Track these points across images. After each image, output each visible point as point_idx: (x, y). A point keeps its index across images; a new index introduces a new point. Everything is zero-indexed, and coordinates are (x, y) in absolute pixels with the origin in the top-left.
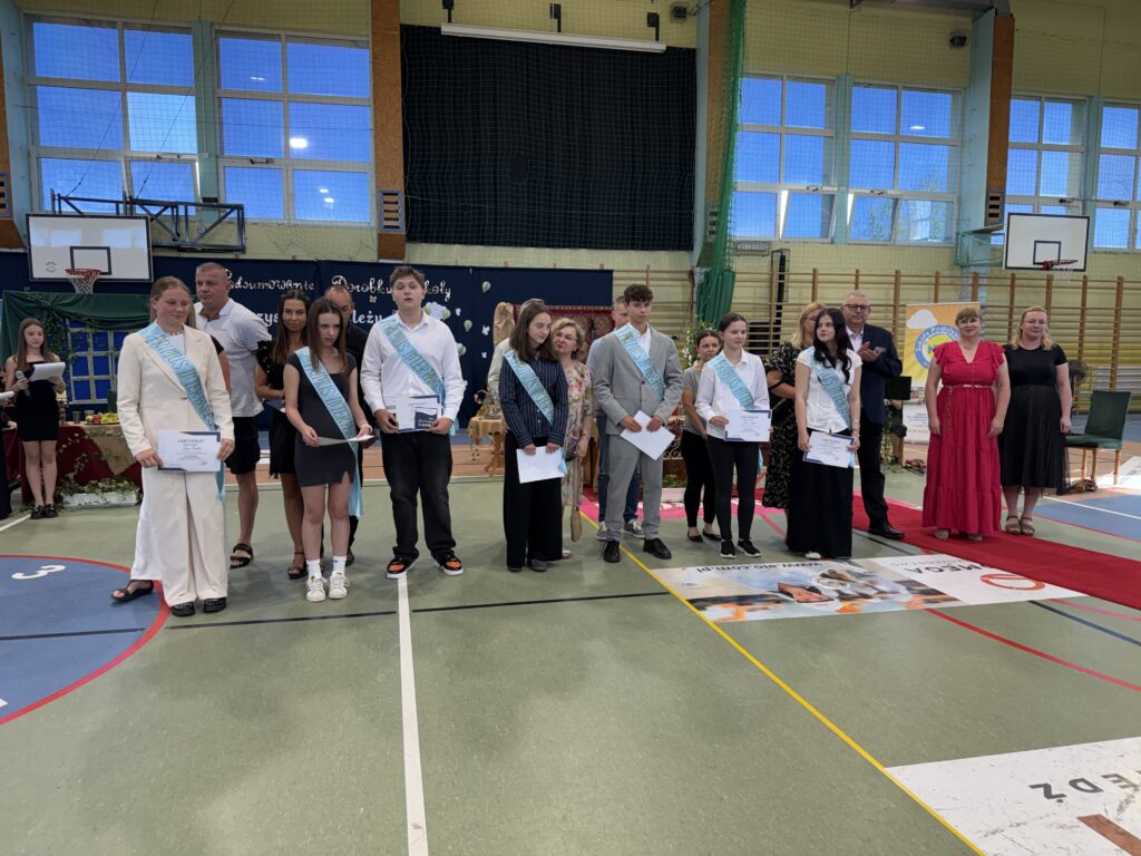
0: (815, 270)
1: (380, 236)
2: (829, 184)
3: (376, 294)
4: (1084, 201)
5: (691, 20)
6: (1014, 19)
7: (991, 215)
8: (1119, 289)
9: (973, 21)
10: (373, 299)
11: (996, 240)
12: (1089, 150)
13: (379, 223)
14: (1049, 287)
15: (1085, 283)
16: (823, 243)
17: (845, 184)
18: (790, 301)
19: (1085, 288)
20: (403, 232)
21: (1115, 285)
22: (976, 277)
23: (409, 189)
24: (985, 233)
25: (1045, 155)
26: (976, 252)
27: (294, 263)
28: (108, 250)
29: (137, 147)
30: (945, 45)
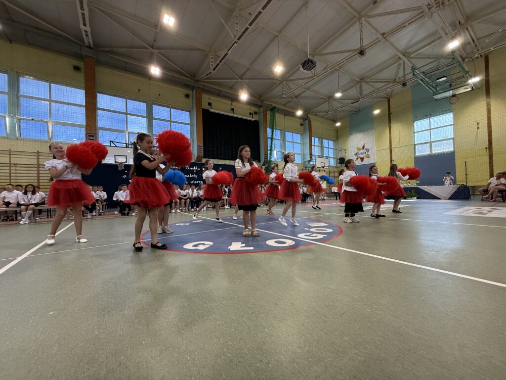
1: (197, 156)
4: (323, 156)
5: (258, 116)
6: (311, 122)
7: (311, 157)
8: (330, 173)
9: (304, 121)
10: (195, 171)
11: (311, 163)
12: (322, 147)
13: (197, 152)
17: (285, 150)
20: (203, 155)
23: (204, 146)
24: (309, 161)
26: (308, 165)
28: (126, 156)
29: (130, 130)
30: (299, 126)
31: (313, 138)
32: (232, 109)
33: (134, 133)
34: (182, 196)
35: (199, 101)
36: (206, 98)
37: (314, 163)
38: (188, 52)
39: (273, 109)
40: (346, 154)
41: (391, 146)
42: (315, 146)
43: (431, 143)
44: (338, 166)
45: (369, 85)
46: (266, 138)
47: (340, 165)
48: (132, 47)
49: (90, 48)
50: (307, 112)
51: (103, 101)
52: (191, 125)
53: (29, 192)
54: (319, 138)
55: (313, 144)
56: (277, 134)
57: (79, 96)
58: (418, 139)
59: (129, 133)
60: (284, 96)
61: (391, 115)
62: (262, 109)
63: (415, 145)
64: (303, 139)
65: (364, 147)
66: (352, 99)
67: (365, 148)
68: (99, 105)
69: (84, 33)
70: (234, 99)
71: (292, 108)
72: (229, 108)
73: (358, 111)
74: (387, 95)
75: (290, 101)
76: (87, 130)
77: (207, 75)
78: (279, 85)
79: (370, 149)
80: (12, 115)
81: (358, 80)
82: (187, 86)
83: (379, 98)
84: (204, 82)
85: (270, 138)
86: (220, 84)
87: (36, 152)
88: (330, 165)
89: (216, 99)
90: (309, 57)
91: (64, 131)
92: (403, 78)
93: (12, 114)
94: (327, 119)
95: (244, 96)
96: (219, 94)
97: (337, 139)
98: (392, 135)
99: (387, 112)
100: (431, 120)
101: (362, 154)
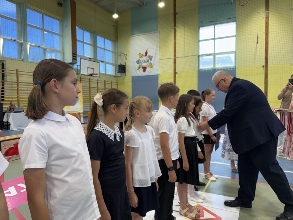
0: (17, 70)
2: (19, 40)
4: (95, 59)
7: (74, 59)
8: (105, 83)
9: (64, 0)
12: (95, 46)
14: (90, 81)
15: (98, 81)
16: (19, 60)
17: (26, 40)
18: (7, 81)
19: (98, 82)
21: (104, 82)
24: (72, 64)
25: (85, 45)
30: (56, 5)
41: (175, 55)
42: (83, 42)
43: (214, 55)
44: (117, 76)
47: (119, 74)
54: (91, 33)
61: (177, 16)
63: (199, 56)
64: (63, 29)
65: (146, 53)
67: (148, 55)
73: (141, 5)
79: (153, 57)
88: (107, 73)
97: (117, 39)
98: (177, 41)
99: (173, 11)
100: (215, 28)
101: (144, 61)
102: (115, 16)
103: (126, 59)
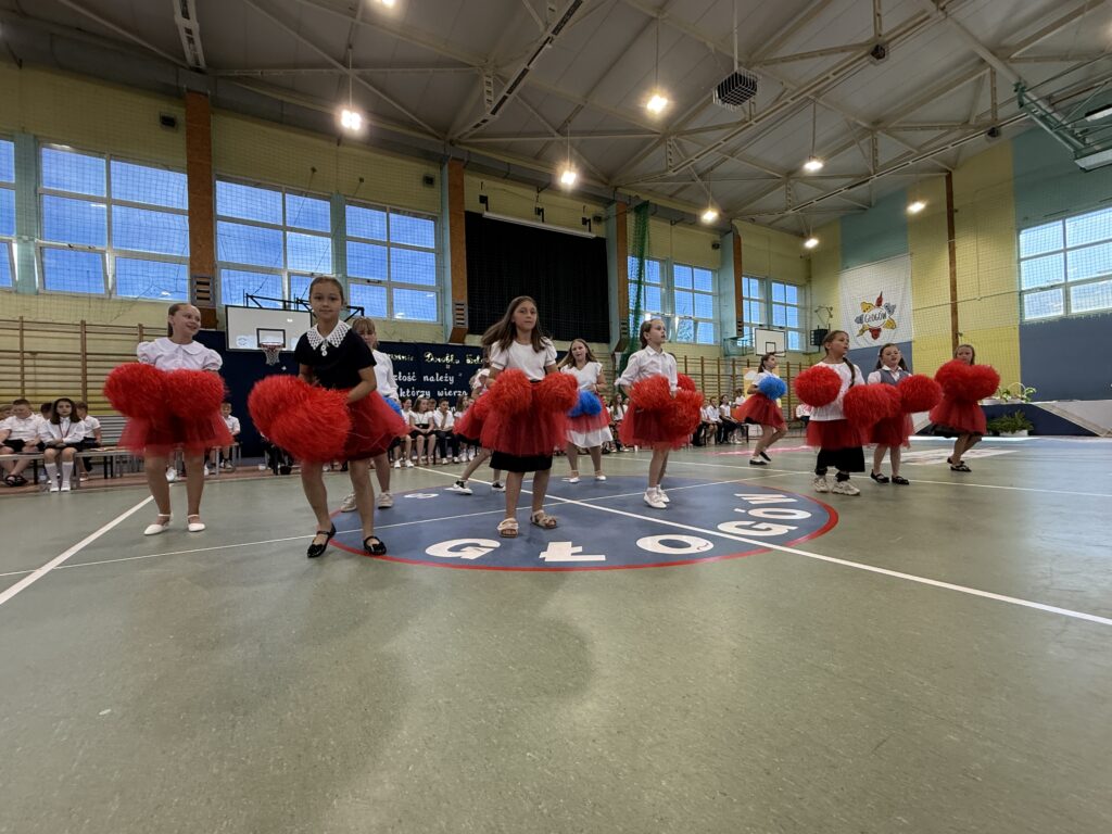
1: (454, 329)
2: (666, 312)
3: (450, 364)
4: (769, 326)
5: (604, 223)
6: (739, 238)
7: (738, 330)
8: (788, 368)
9: (721, 237)
10: (448, 367)
11: (739, 344)
12: (768, 302)
13: (454, 320)
17: (673, 312)
20: (466, 327)
21: (786, 366)
22: (734, 361)
24: (735, 339)
25: (752, 303)
26: (733, 350)
27: (401, 344)
28: (284, 331)
29: (290, 267)
30: (710, 248)
31: (744, 280)
32: (540, 211)
33: (302, 275)
34: (418, 426)
35: (457, 191)
36: (474, 185)
37: (748, 344)
38: (431, 70)
39: (642, 209)
40: (831, 321)
41: (954, 297)
42: (749, 299)
43: (1066, 286)
44: (809, 351)
45: (895, 137)
46: (625, 282)
47: (816, 349)
48: (296, 66)
49: (198, 70)
50: (728, 213)
51: (231, 198)
52: (439, 252)
53: (65, 417)
54: (761, 280)
55: (745, 295)
56: (653, 270)
57: (173, 187)
58: (1030, 276)
59: (290, 274)
60: (671, 173)
61: (955, 215)
62: (613, 209)
63: (1021, 293)
64: (719, 284)
65: (880, 301)
66: (851, 176)
67: (883, 303)
68: (221, 210)
69: (184, 36)
70: (544, 184)
71: (689, 202)
72: (530, 207)
73: (865, 207)
74: (945, 162)
75: (685, 187)
76: (192, 269)
77: (478, 125)
78: (657, 145)
79: (897, 306)
80: (25, 238)
81: (865, 125)
82: (427, 156)
83: (923, 171)
84: (467, 144)
85: (635, 282)
86: (507, 150)
87: (79, 322)
88: (790, 348)
89: (500, 185)
90: (736, 68)
91: (140, 273)
92: (989, 117)
93: (26, 235)
94: (782, 229)
95: (569, 178)
96: (508, 175)
97: (809, 281)
98: (957, 267)
99: (944, 208)
100: (1067, 224)
101: (875, 318)
102: (812, 243)
103: (831, 316)
